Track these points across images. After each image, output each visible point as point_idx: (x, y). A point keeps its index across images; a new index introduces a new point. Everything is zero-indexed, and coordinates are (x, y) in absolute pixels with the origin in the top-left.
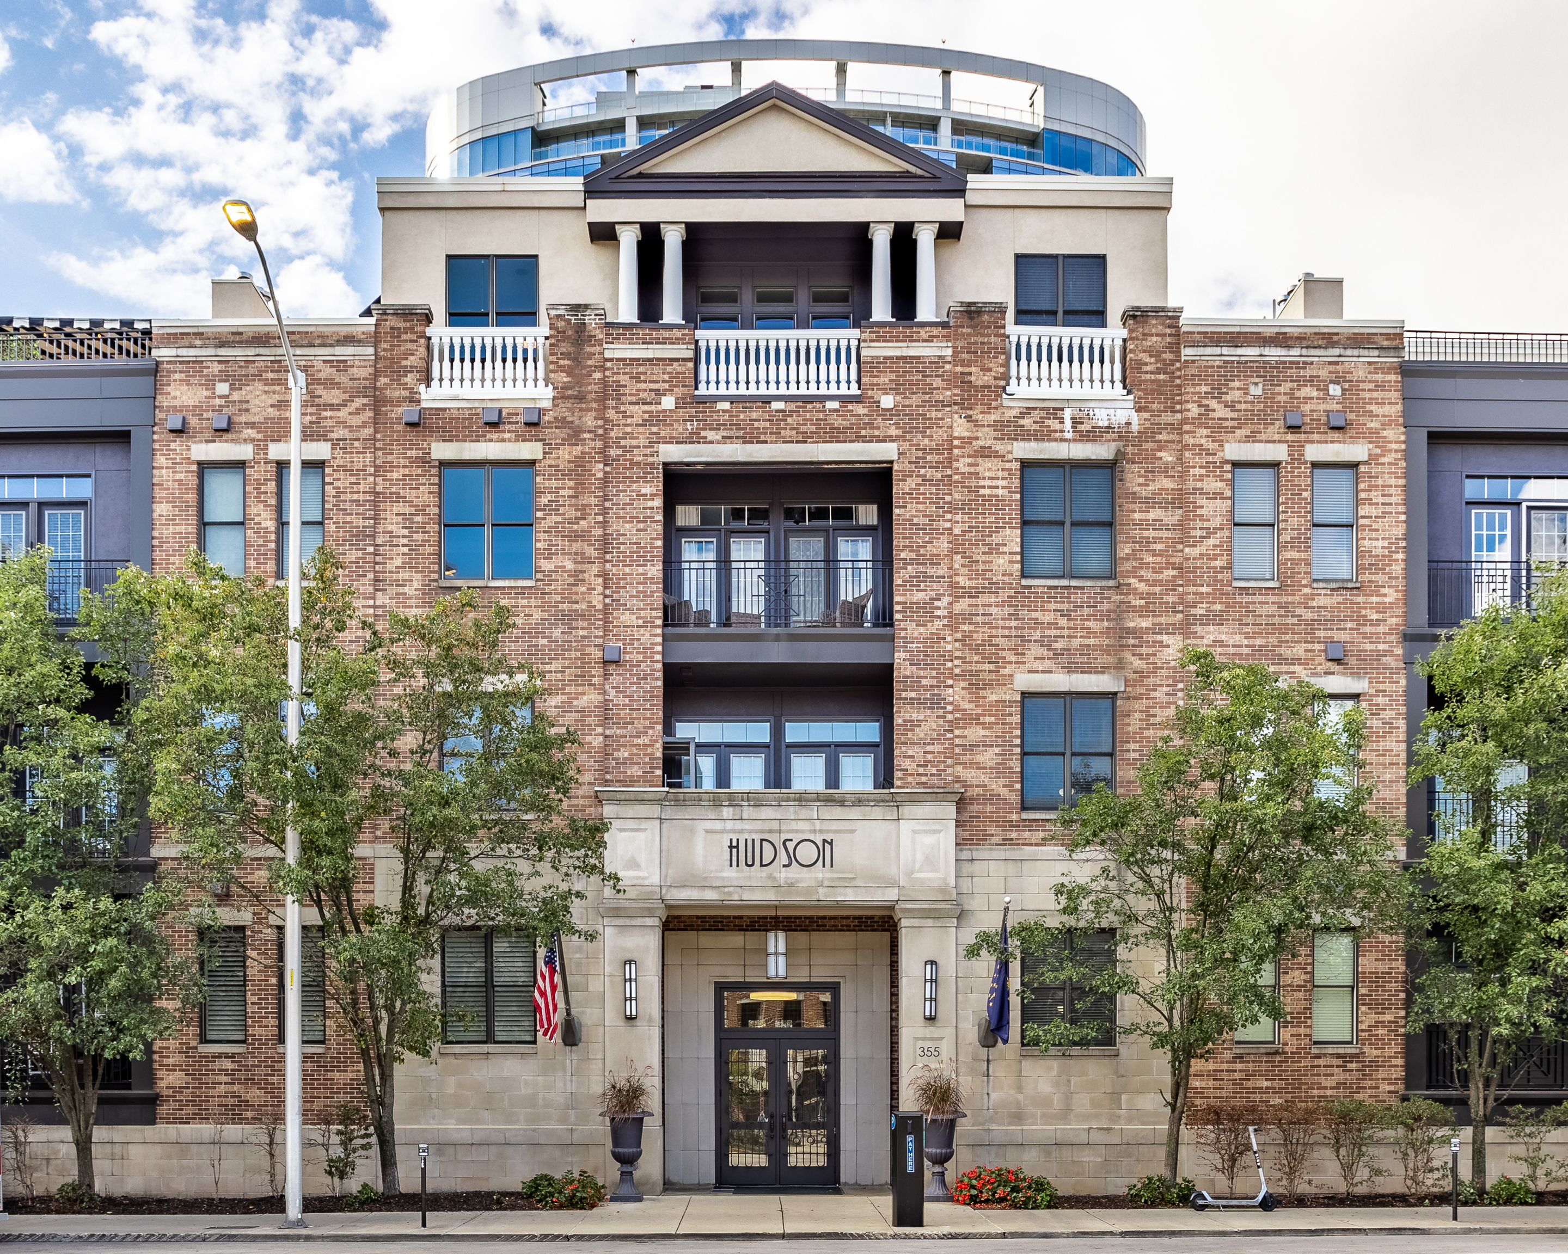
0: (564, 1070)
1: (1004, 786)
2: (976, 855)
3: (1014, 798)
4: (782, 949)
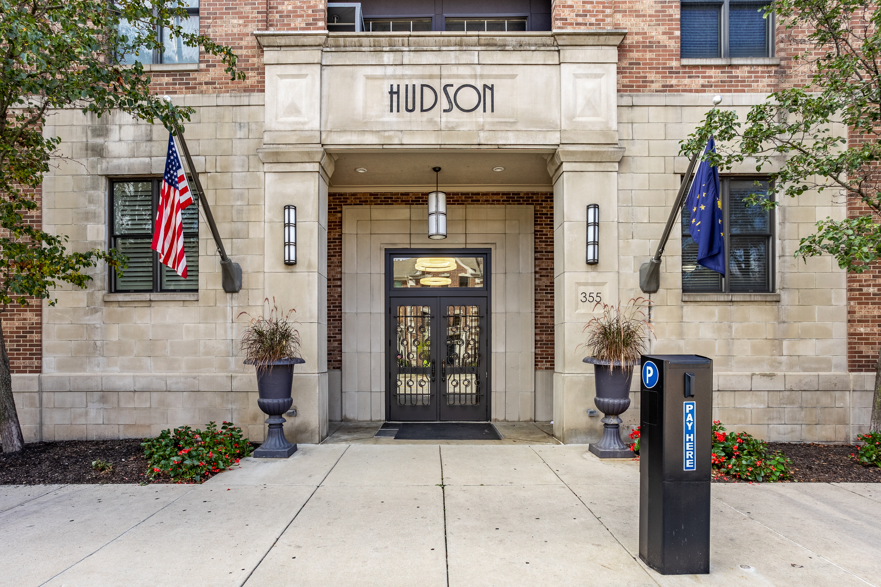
0: (225, 317)
1: (664, 33)
2: (637, 101)
3: (674, 45)
4: (442, 209)
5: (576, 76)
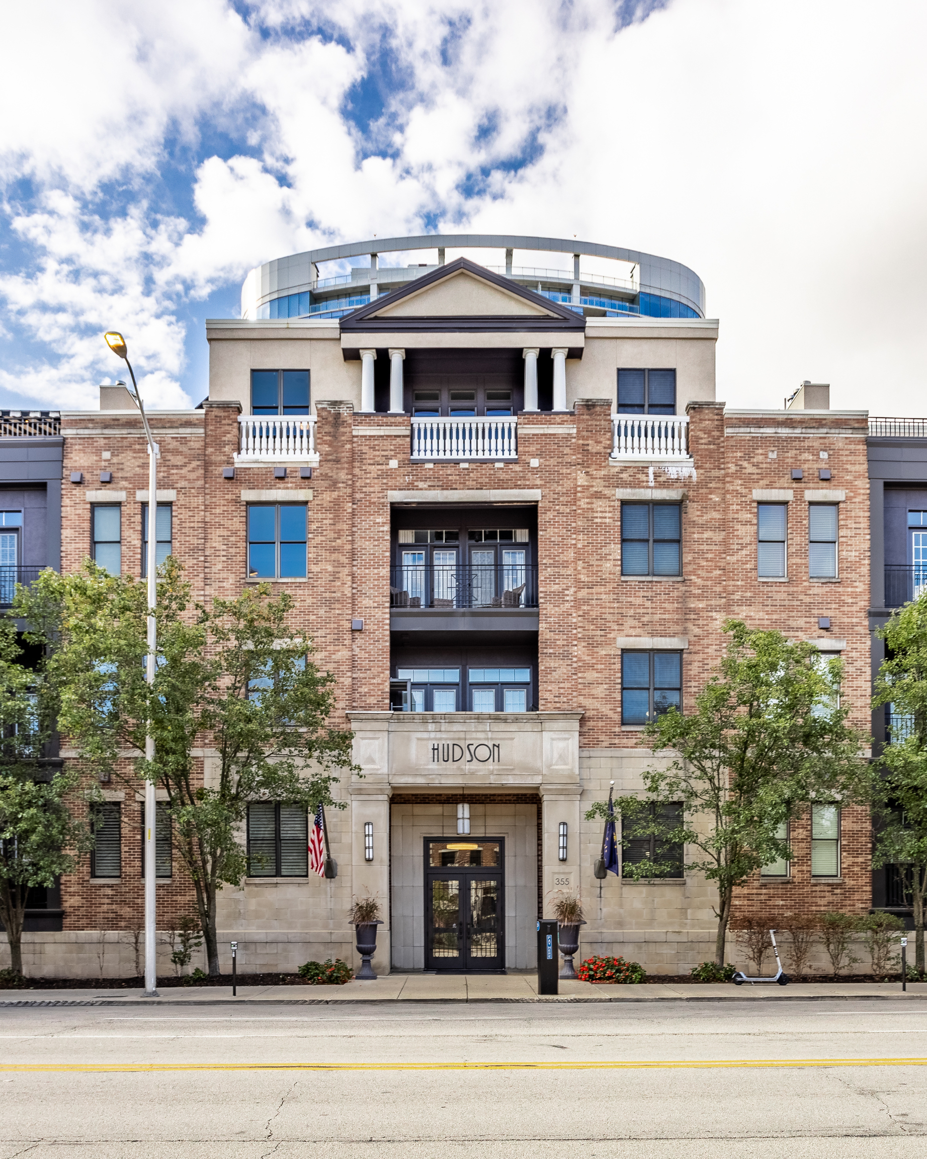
0: (326, 893)
1: (610, 710)
3: (617, 717)
4: (467, 815)
5: (553, 739)
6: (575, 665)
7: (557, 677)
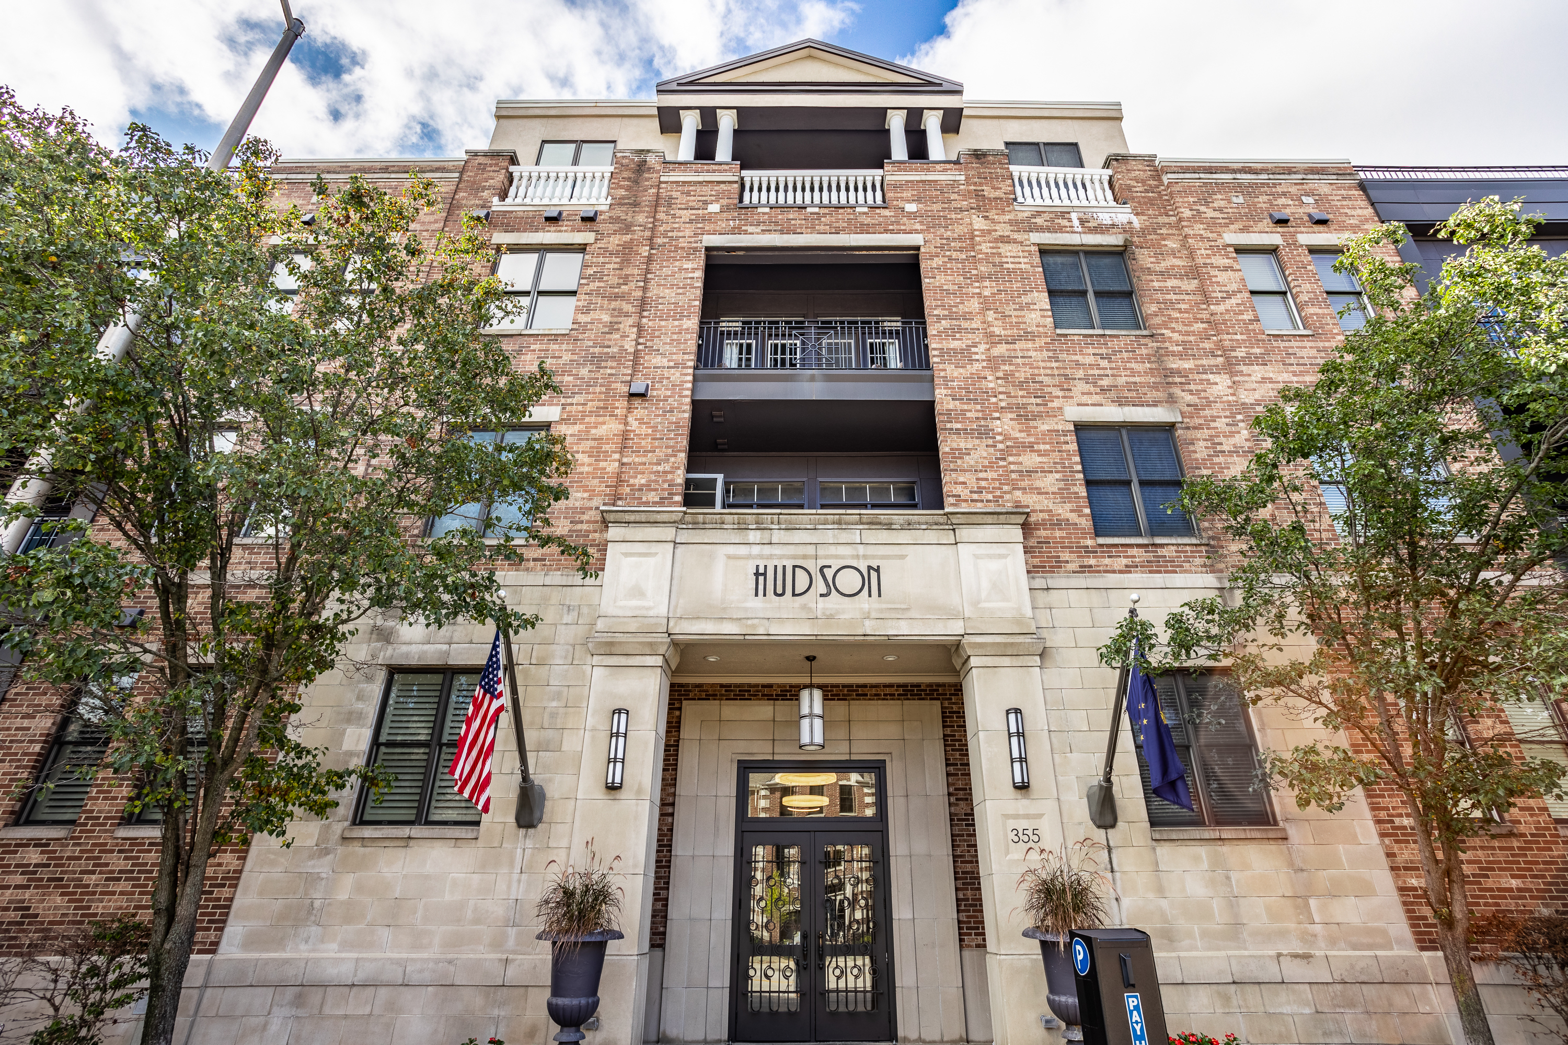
0: (512, 864)
1: (1072, 511)
3: (1086, 523)
4: (818, 709)
5: (977, 557)
6: (1000, 446)
7: (972, 463)
